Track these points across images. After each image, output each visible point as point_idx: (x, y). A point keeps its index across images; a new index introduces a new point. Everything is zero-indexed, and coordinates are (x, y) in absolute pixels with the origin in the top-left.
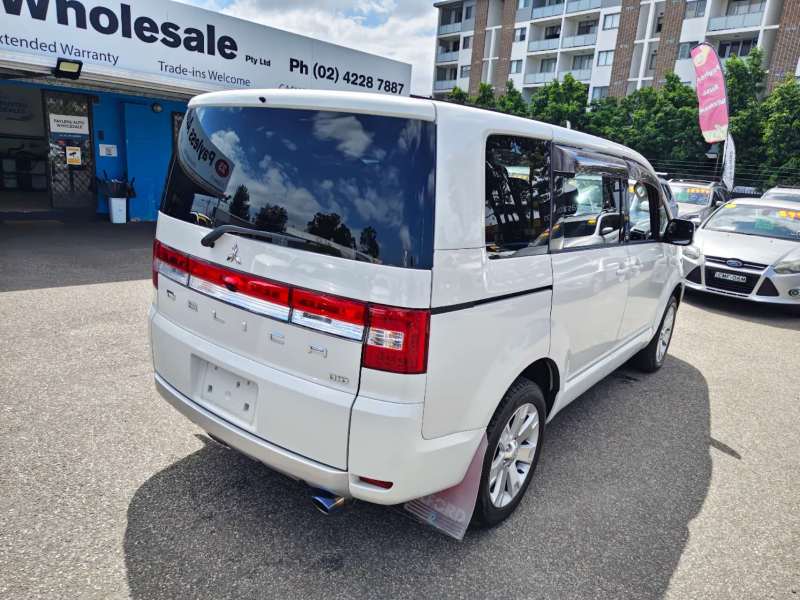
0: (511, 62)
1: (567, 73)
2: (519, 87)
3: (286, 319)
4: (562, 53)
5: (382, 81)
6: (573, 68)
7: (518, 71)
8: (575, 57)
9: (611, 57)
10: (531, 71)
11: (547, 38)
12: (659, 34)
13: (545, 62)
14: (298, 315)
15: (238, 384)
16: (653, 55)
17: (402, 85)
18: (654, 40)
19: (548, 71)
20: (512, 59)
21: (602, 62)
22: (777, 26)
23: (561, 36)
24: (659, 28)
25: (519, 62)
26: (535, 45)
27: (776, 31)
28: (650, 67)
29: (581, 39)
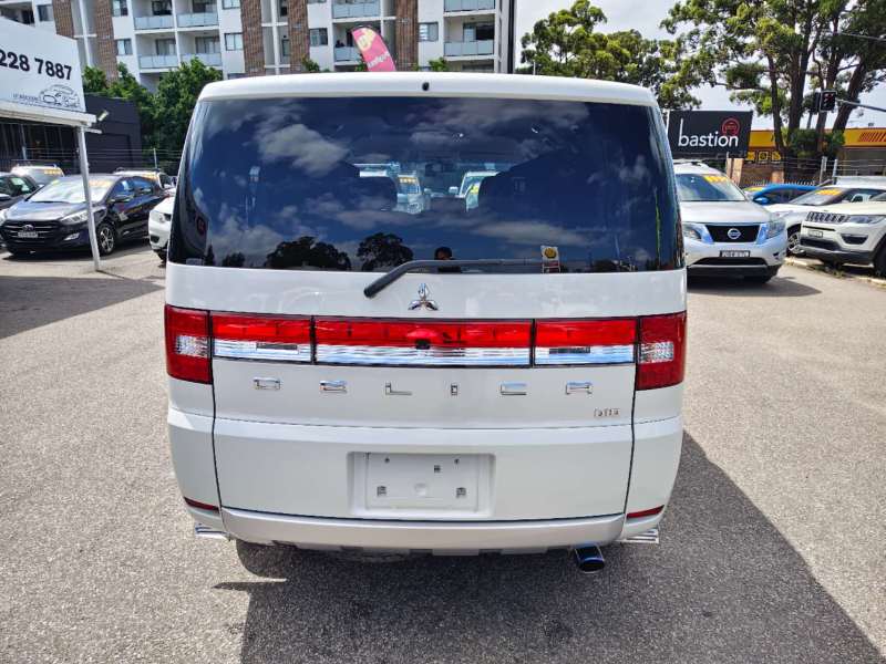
0: (116, 41)
1: (193, 57)
2: (135, 72)
3: (527, 362)
4: (180, 33)
5: (41, 61)
6: (197, 52)
7: (128, 52)
8: (197, 38)
9: (239, 41)
10: (144, 53)
11: (156, 13)
12: (284, 18)
13: (162, 43)
14: (542, 353)
15: (437, 469)
16: (283, 41)
17: (70, 68)
18: (280, 24)
19: (166, 53)
20: (116, 37)
21: (231, 46)
22: (394, 18)
23: (174, 12)
24: (283, 12)
25: (127, 41)
26: (142, 21)
27: (394, 22)
28: (283, 53)
29: (199, 18)
